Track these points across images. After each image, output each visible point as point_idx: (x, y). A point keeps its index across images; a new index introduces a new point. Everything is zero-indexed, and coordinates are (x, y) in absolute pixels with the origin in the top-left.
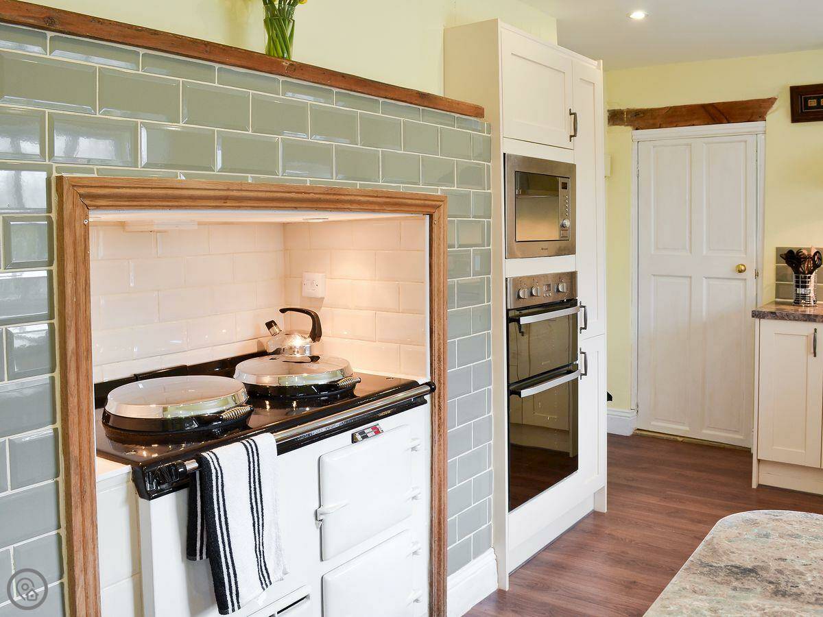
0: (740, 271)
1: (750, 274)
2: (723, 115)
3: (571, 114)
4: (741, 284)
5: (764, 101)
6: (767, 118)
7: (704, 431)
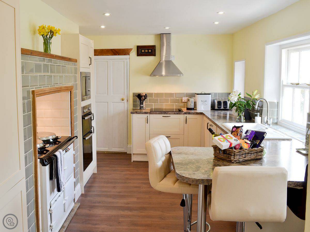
0: (123, 100)
1: (125, 101)
2: (117, 53)
3: (89, 58)
4: (123, 104)
5: (129, 49)
6: (130, 55)
7: (113, 149)
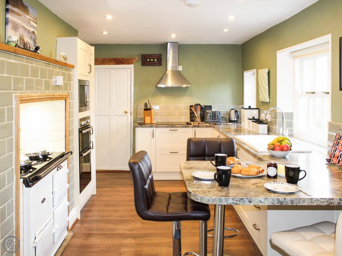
0: (126, 113)
1: (129, 114)
2: (120, 62)
3: (89, 65)
4: (126, 117)
5: (133, 58)
